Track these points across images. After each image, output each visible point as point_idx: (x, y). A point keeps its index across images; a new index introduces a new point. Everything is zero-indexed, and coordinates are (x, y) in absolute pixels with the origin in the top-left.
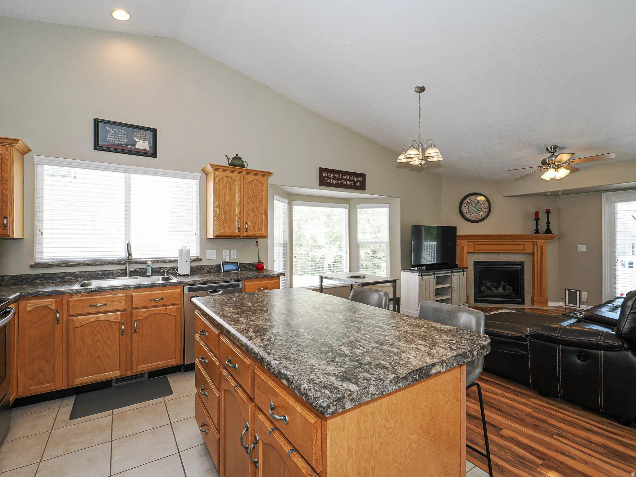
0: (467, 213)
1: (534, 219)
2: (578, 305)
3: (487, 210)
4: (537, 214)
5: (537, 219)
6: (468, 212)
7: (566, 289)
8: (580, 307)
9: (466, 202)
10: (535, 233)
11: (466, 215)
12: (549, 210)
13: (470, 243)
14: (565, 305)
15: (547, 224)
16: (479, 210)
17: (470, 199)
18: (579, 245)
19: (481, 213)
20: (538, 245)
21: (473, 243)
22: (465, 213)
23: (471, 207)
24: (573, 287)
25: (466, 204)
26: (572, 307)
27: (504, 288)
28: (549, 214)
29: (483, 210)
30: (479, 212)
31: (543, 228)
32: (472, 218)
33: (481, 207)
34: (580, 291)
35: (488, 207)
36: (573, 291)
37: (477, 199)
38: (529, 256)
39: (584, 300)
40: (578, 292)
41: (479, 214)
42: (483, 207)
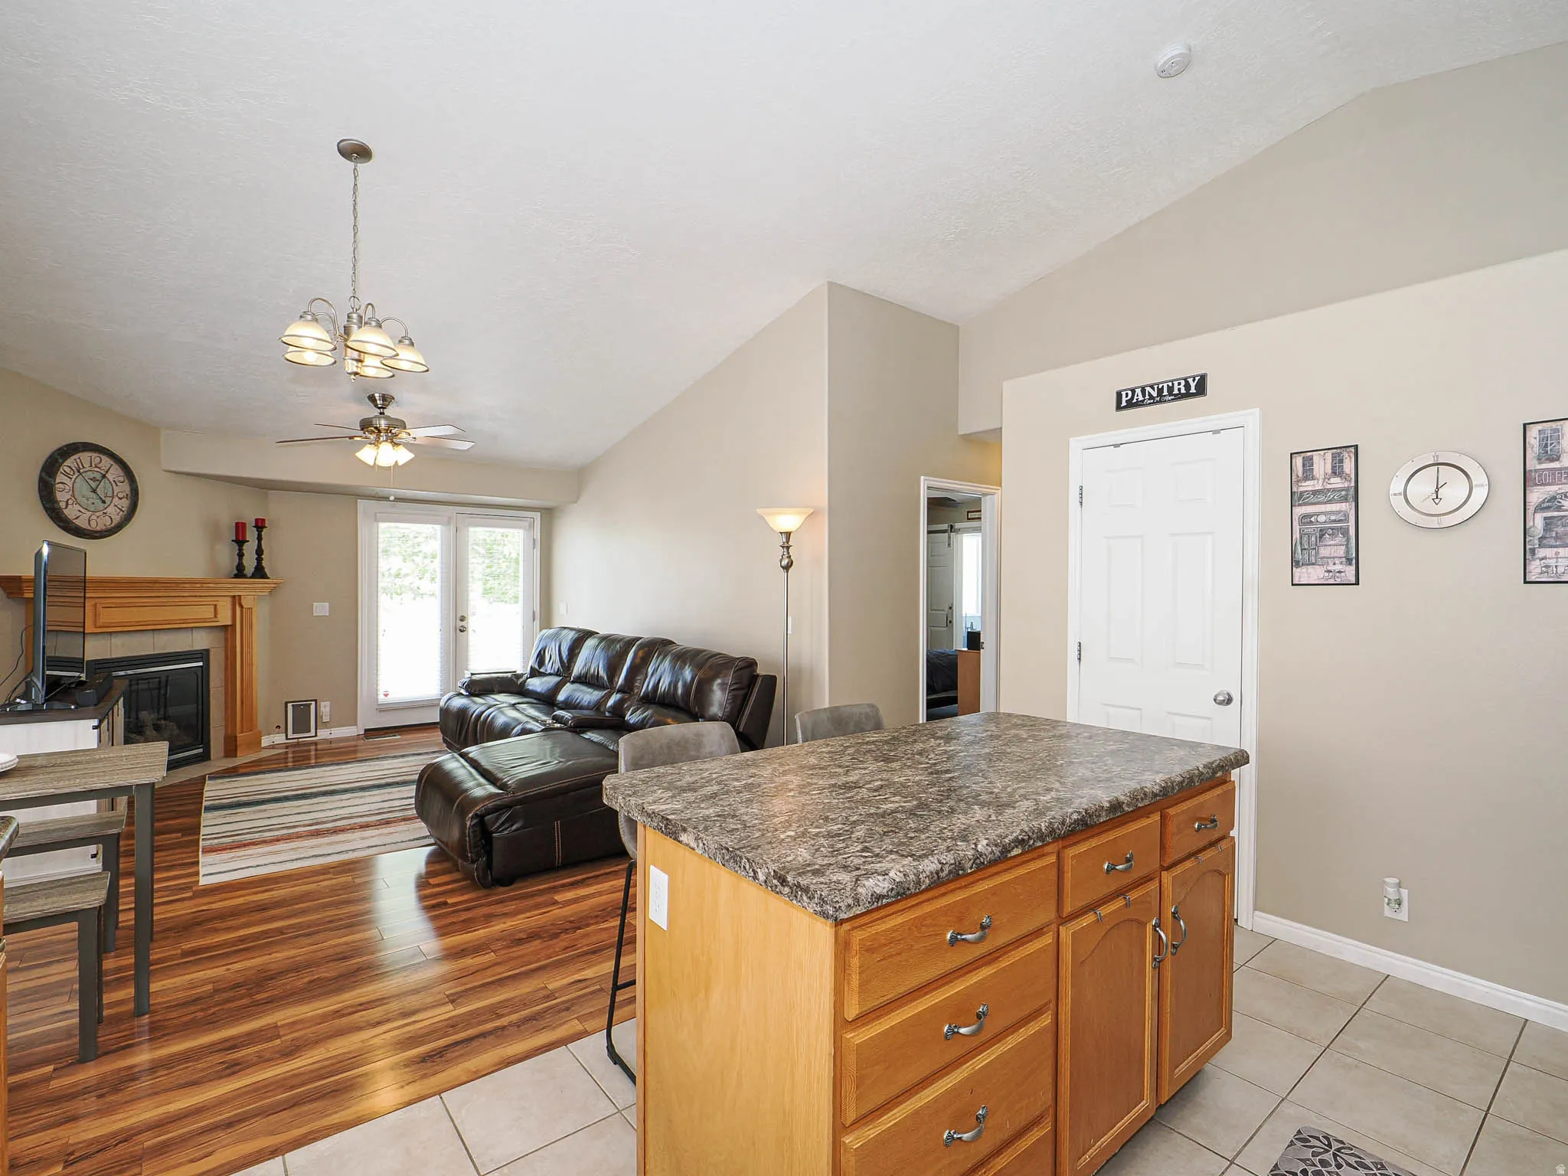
0: (67, 507)
1: (233, 541)
2: (313, 733)
3: (125, 504)
4: (240, 528)
5: (240, 542)
6: (70, 502)
8: (316, 736)
9: (67, 470)
10: (236, 576)
11: (66, 513)
12: (263, 520)
14: (287, 739)
15: (257, 553)
16: (104, 502)
17: (78, 461)
18: (315, 604)
19: (111, 510)
20: (243, 604)
21: (94, 602)
22: (63, 505)
23: (83, 489)
24: (301, 696)
25: (66, 474)
26: (300, 740)
28: (262, 531)
29: (116, 499)
30: (106, 505)
31: (250, 563)
32: (82, 523)
33: (110, 494)
34: (316, 701)
35: (129, 496)
36: (302, 705)
37: (99, 466)
38: (221, 635)
39: (326, 719)
40: (313, 703)
41: (105, 511)
42: (115, 494)
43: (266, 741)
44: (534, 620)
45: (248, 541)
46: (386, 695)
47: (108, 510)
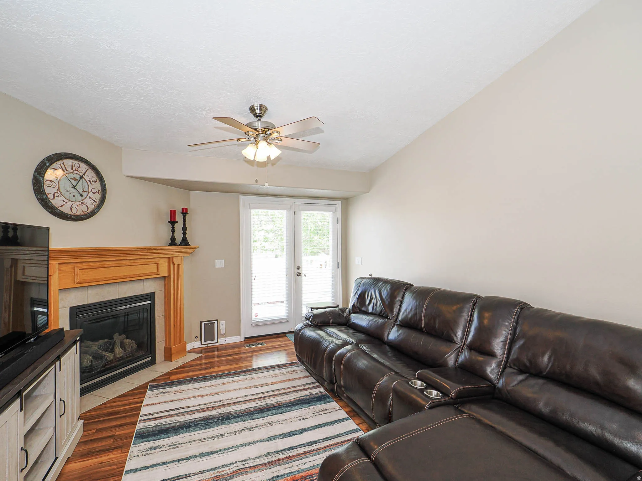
0: (54, 198)
1: (168, 222)
2: (216, 340)
3: (98, 197)
4: (173, 213)
5: (173, 222)
6: (56, 194)
7: (201, 322)
8: (217, 342)
9: (54, 171)
10: (171, 245)
11: (53, 202)
12: (186, 209)
13: (64, 268)
14: (201, 345)
15: (183, 230)
16: (81, 195)
17: (62, 165)
18: (216, 261)
19: (87, 201)
20: (175, 262)
21: (72, 266)
22: (51, 197)
23: (66, 185)
24: (208, 317)
25: (53, 175)
26: (208, 345)
27: (122, 346)
28: (186, 216)
29: (91, 194)
30: (83, 197)
31: (179, 237)
32: (66, 209)
33: (86, 189)
34: (217, 320)
35: (100, 191)
36: (209, 323)
37: (78, 170)
38: (162, 283)
39: (223, 332)
40: (216, 322)
41: (83, 202)
42: (90, 190)
43: (189, 347)
44: (338, 267)
45: (177, 222)
46: (256, 316)
47: (85, 201)
